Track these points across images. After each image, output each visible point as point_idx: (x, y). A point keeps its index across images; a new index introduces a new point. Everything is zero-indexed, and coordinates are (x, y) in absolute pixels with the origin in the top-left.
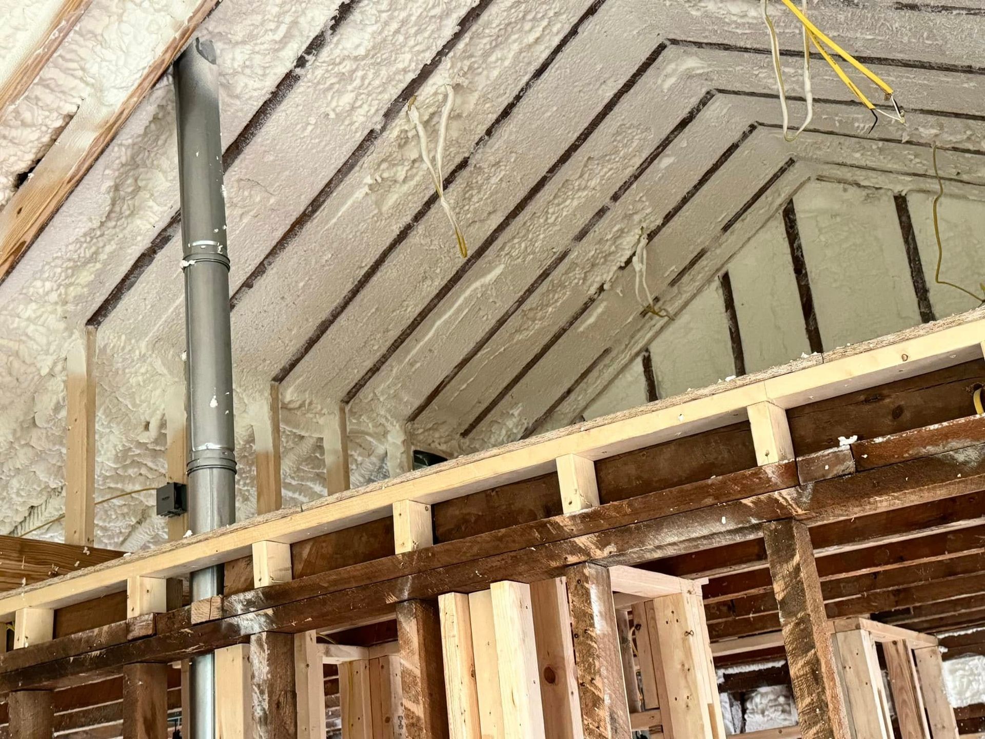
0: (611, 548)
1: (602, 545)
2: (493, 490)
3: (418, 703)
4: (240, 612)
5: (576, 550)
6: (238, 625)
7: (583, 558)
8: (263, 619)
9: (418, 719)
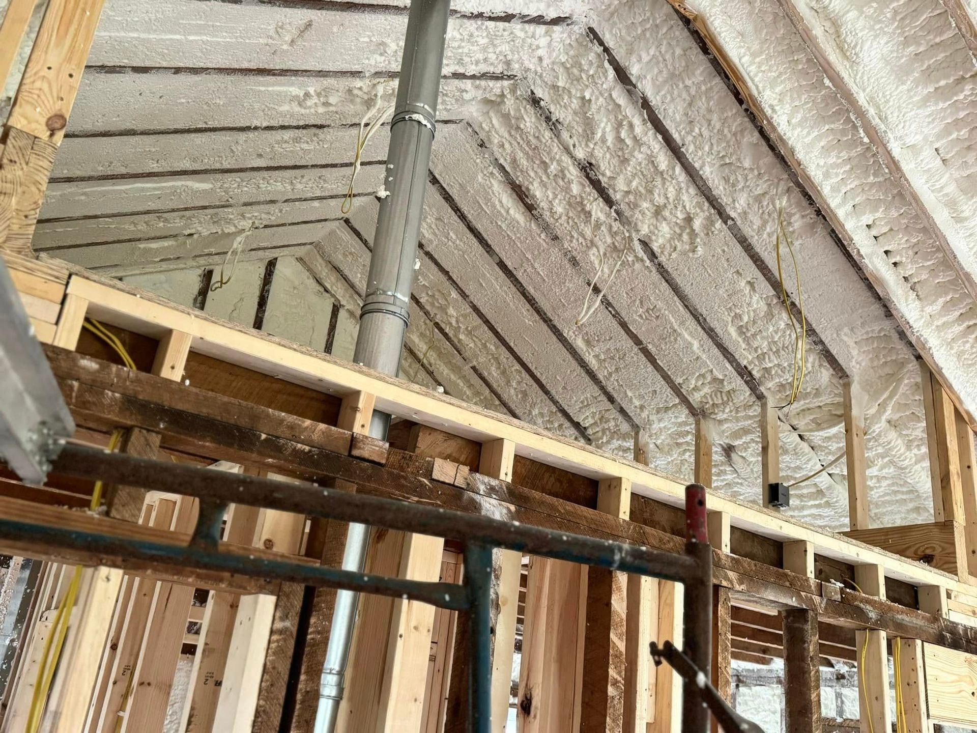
0: (743, 587)
1: (741, 582)
2: (643, 497)
3: (622, 641)
4: (482, 492)
5: (727, 578)
6: (480, 504)
7: (730, 586)
8: (505, 511)
9: (621, 652)
